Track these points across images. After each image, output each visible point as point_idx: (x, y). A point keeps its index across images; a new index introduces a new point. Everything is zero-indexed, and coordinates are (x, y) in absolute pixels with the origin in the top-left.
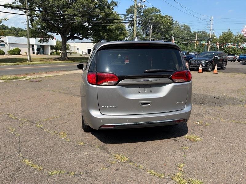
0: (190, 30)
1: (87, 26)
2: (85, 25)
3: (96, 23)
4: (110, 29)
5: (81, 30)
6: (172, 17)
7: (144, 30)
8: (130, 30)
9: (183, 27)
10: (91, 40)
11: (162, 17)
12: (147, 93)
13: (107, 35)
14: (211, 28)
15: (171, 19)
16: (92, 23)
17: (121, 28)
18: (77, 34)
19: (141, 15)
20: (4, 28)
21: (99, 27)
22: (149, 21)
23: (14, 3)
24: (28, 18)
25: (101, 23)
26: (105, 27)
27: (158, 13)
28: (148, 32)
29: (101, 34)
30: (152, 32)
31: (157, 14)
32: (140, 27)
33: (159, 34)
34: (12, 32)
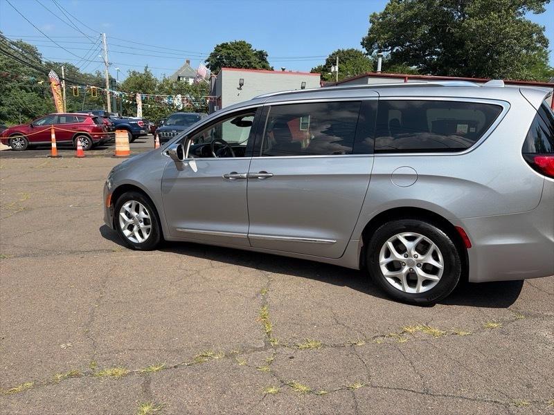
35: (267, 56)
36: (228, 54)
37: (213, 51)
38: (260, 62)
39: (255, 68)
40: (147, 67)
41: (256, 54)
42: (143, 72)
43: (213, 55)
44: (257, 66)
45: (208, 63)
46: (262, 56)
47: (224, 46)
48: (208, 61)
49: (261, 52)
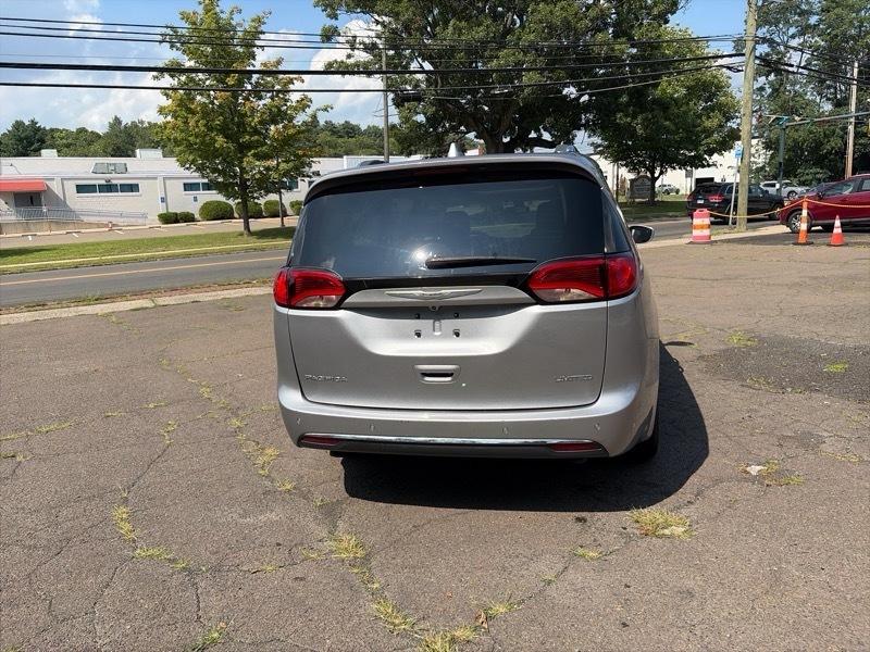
1: (573, 96)
2: (566, 96)
3: (604, 85)
5: (549, 115)
7: (822, 82)
8: (762, 89)
10: (593, 144)
12: (444, 337)
13: (644, 120)
16: (589, 85)
17: (709, 90)
18: (537, 131)
19: (809, 25)
20: (348, 133)
22: (847, 42)
23: (349, 56)
24: (386, 97)
25: (623, 81)
29: (623, 122)
30: (859, 90)
34: (369, 141)
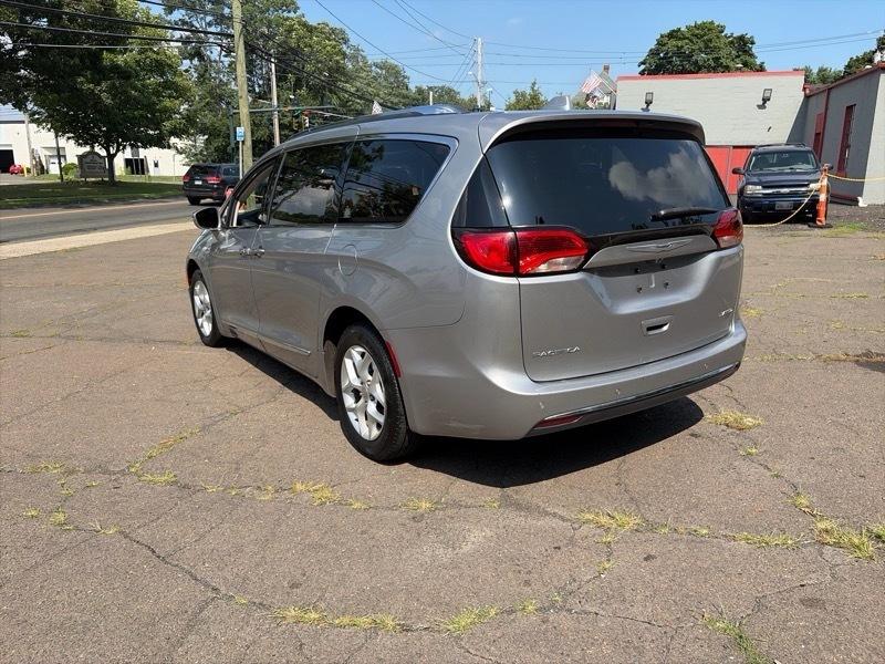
0: (406, 80)
1: (8, 48)
4: (115, 68)
6: (342, 32)
9: (381, 69)
11: (310, 29)
13: (109, 88)
14: (479, 78)
15: (339, 36)
19: (223, 15)
21: (70, 54)
26: (96, 56)
27: (292, 15)
28: (261, 82)
29: (86, 86)
30: (278, 86)
31: (285, 14)
32: (226, 64)
33: (303, 91)
35: (753, 43)
36: (679, 48)
37: (652, 45)
38: (738, 57)
39: (727, 69)
40: (534, 84)
41: (732, 42)
42: (529, 91)
43: (653, 53)
44: (731, 64)
45: (643, 67)
46: (743, 45)
47: (673, 35)
48: (643, 63)
49: (741, 38)
